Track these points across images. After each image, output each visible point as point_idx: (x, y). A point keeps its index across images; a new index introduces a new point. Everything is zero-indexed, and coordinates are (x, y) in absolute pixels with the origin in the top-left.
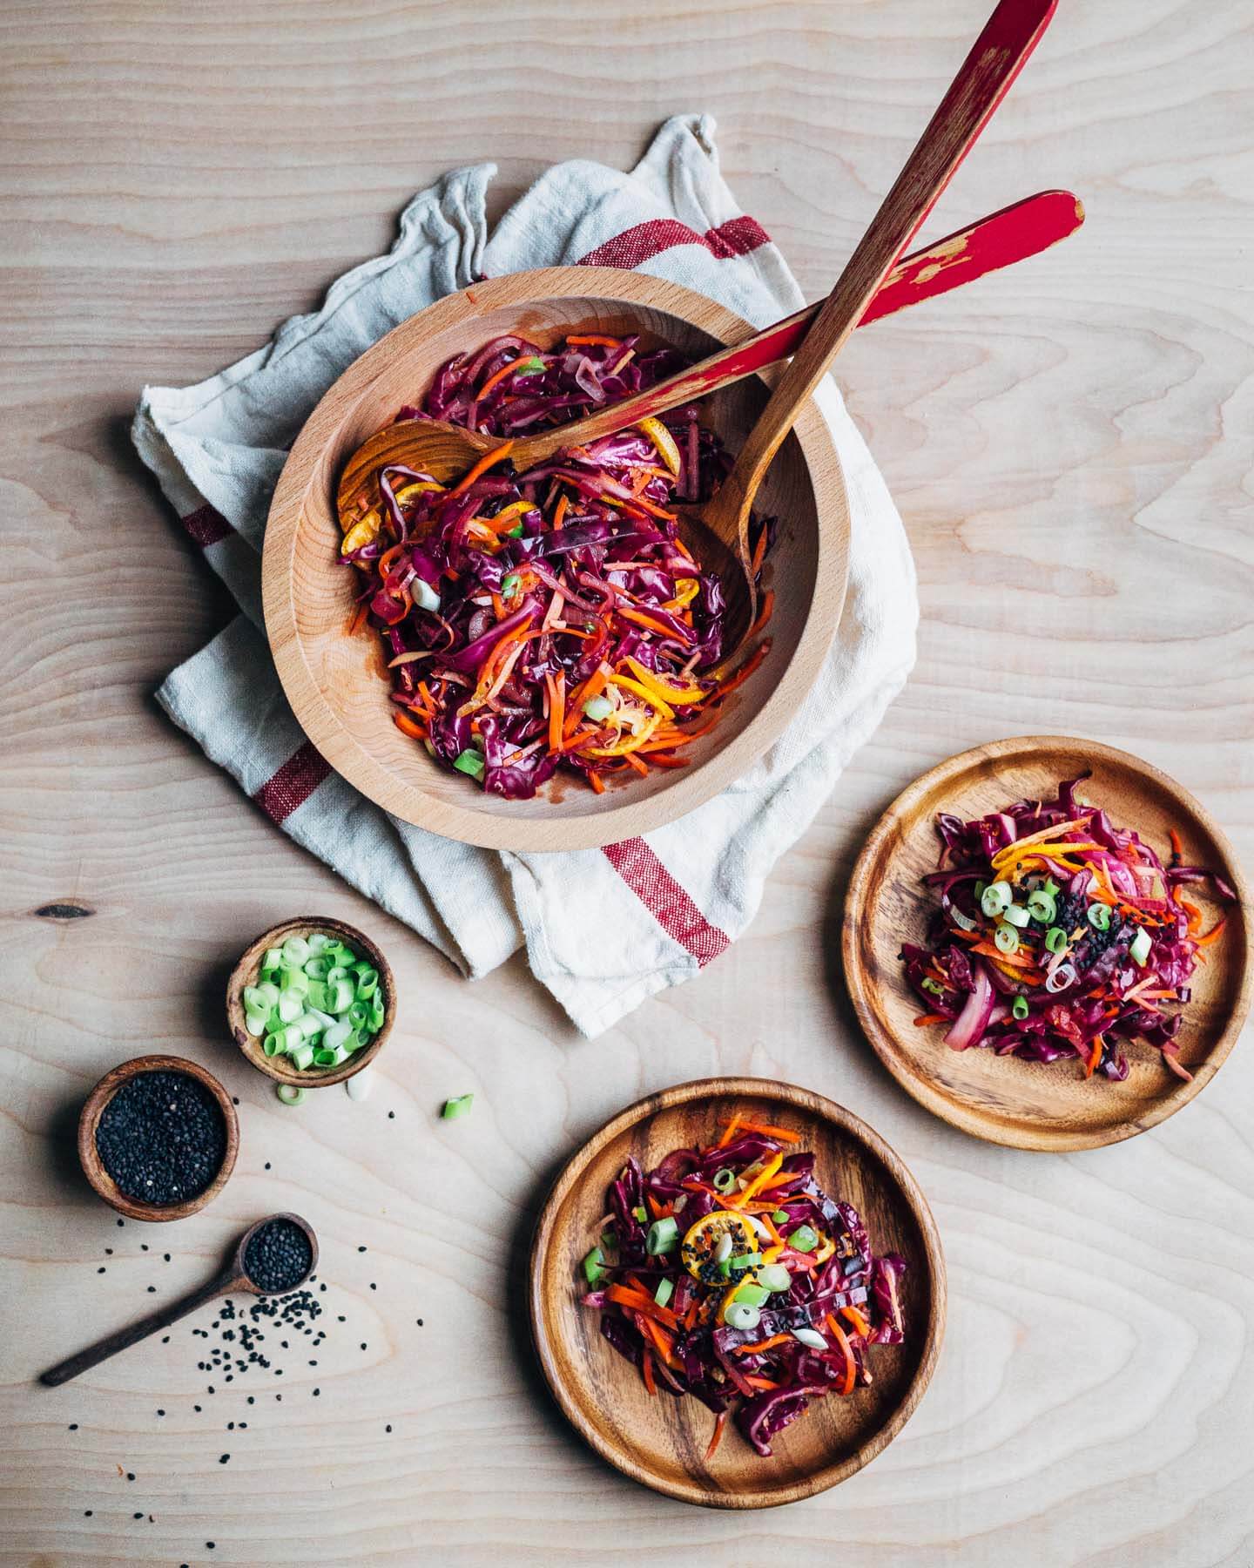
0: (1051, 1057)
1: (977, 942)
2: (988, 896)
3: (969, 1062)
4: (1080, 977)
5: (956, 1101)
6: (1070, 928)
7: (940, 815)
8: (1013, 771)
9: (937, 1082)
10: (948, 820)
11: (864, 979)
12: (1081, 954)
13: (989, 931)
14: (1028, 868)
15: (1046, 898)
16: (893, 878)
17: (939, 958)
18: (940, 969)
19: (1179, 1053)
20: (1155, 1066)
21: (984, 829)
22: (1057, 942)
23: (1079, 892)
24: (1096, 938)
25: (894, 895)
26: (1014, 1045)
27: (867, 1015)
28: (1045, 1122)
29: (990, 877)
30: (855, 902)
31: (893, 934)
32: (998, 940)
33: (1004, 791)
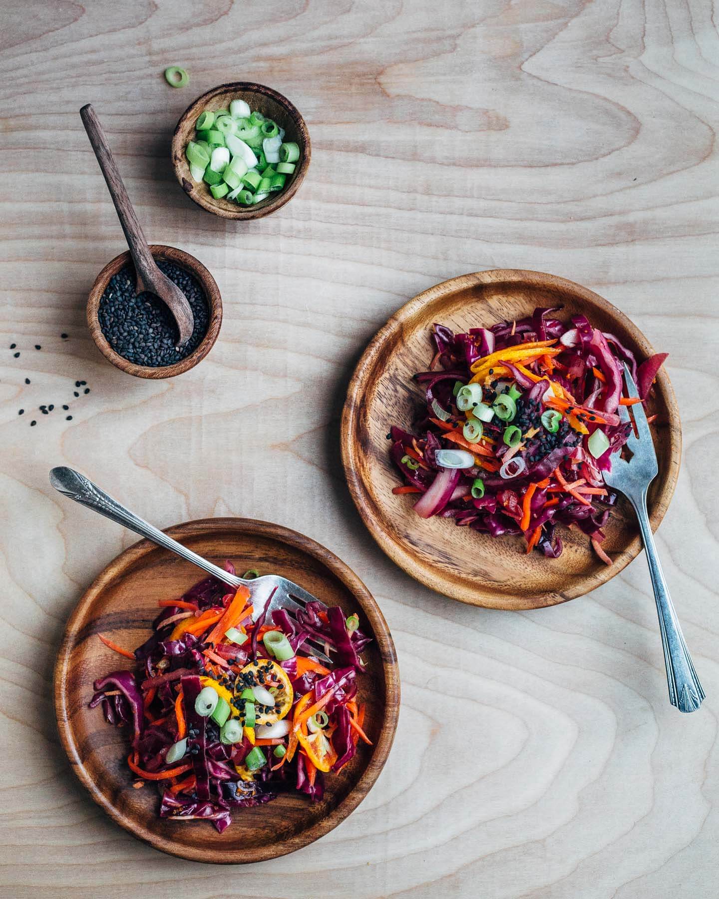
0: (499, 532)
1: (449, 431)
2: (462, 394)
3: (433, 528)
4: (529, 469)
5: (418, 557)
6: (525, 428)
7: (436, 325)
8: (500, 297)
9: (406, 541)
10: (441, 330)
11: (356, 451)
12: (532, 449)
13: (460, 423)
14: (498, 374)
15: (509, 401)
16: (392, 372)
17: (417, 441)
18: (417, 450)
19: (605, 541)
20: (583, 550)
21: (468, 339)
22: (513, 437)
23: (536, 399)
24: (546, 438)
25: (391, 386)
26: (472, 518)
27: (355, 479)
28: (488, 584)
29: (467, 378)
30: (357, 387)
31: (386, 418)
32: (466, 431)
33: (491, 312)
